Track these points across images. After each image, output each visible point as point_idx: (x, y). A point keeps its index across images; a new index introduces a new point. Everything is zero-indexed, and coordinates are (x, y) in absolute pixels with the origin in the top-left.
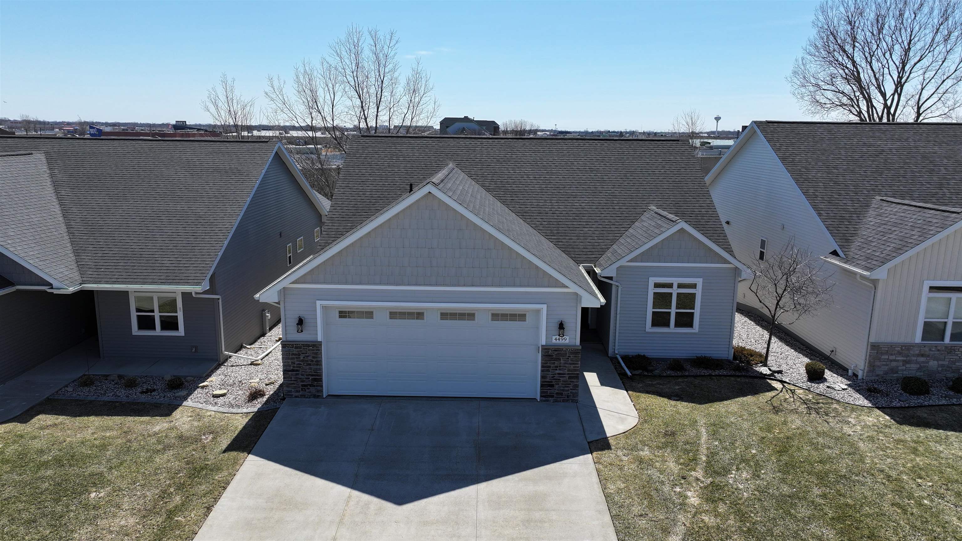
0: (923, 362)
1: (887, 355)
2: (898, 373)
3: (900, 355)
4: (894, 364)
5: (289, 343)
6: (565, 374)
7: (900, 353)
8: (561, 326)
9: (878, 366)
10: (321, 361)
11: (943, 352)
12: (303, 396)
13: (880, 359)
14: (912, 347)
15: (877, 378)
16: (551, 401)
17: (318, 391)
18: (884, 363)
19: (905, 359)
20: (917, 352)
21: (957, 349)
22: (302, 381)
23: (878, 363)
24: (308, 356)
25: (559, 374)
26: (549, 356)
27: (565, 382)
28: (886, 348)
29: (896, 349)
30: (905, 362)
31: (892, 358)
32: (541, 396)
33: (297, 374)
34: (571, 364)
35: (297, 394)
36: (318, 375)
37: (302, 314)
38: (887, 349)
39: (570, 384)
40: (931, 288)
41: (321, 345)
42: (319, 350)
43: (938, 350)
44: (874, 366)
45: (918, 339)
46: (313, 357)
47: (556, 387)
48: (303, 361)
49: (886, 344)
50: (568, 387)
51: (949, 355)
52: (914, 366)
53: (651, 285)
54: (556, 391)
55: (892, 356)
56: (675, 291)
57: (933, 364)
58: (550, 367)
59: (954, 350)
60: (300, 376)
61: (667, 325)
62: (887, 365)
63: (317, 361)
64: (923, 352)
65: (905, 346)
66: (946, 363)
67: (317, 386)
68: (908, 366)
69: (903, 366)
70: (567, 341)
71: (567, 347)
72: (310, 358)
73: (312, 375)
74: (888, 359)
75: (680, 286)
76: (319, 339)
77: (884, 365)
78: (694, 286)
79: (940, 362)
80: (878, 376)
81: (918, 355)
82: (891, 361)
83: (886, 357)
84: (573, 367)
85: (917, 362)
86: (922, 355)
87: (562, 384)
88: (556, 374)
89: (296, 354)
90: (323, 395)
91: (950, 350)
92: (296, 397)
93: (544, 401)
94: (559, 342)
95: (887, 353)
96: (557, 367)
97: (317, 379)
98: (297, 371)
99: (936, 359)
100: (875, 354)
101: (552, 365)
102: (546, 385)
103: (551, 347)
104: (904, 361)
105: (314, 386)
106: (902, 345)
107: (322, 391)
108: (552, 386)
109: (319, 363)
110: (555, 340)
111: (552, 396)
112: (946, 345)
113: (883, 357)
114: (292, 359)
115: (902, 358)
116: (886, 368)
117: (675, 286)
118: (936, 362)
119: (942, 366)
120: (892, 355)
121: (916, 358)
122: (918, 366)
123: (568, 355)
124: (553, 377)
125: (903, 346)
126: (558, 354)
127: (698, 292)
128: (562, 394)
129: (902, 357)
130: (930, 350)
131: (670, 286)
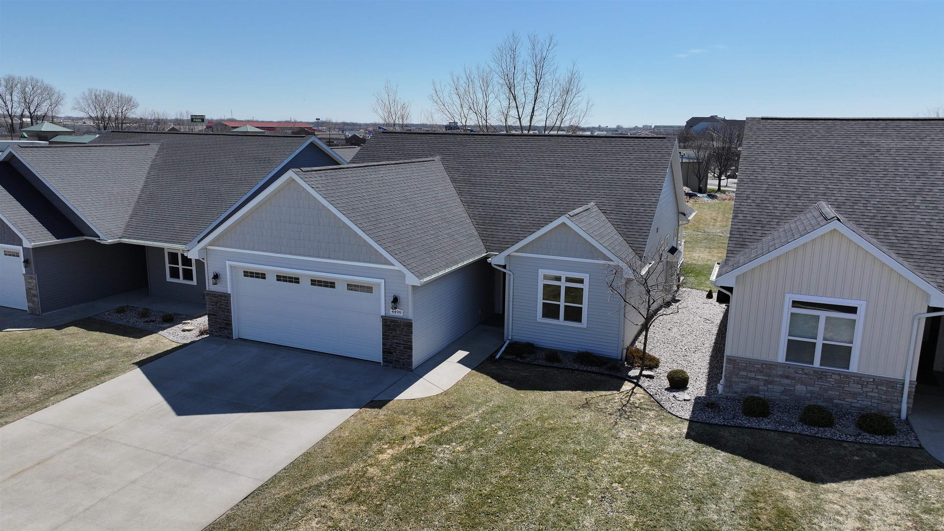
0: (788, 385)
1: (746, 371)
2: (759, 393)
3: (760, 373)
4: (753, 382)
5: (211, 293)
6: (401, 344)
7: (760, 372)
8: (395, 300)
9: (736, 382)
10: (231, 309)
11: (812, 377)
12: (220, 336)
13: (737, 375)
14: (774, 367)
15: (734, 395)
16: (391, 367)
17: (229, 333)
18: (742, 380)
19: (767, 378)
20: (780, 373)
21: (828, 375)
22: (220, 324)
23: (735, 379)
24: (222, 305)
25: (396, 343)
26: (388, 326)
27: (401, 351)
28: (744, 363)
29: (757, 366)
30: (767, 382)
31: (752, 375)
32: (383, 361)
33: (216, 318)
34: (405, 335)
35: (216, 334)
36: (229, 321)
37: (218, 271)
38: (745, 365)
39: (405, 354)
40: (794, 302)
41: (230, 297)
42: (229, 300)
43: (806, 374)
44: (730, 382)
45: (781, 357)
46: (226, 306)
47: (394, 354)
48: (219, 308)
49: (744, 360)
50: (403, 356)
51: (820, 380)
52: (778, 389)
53: (541, 277)
54: (395, 359)
55: (751, 374)
56: (563, 284)
57: (800, 389)
58: (389, 336)
59: (826, 376)
60: (218, 320)
61: (557, 317)
62: (746, 382)
63: (228, 309)
64: (787, 374)
65: (767, 364)
66: (816, 389)
67: (229, 329)
68: (770, 386)
69: (764, 385)
70: (402, 314)
71: (402, 320)
72: (223, 306)
73: (225, 320)
74: (747, 376)
75: (568, 280)
76: (229, 293)
77: (742, 382)
78: (581, 281)
79: (810, 388)
80: (735, 393)
81: (782, 376)
82: (751, 378)
83: (744, 373)
84: (407, 338)
85: (781, 385)
86: (787, 377)
87: (399, 353)
88: (393, 343)
89: (214, 302)
90: (233, 337)
91: (820, 375)
92: (216, 336)
93: (386, 366)
94: (395, 314)
95: (745, 369)
96: (394, 336)
97: (229, 324)
98: (216, 315)
99: (803, 383)
100: (732, 369)
101: (391, 335)
102: (386, 351)
103: (389, 318)
104: (765, 380)
105: (227, 329)
106: (762, 362)
107: (232, 334)
108: (391, 353)
109: (229, 311)
110: (391, 313)
111: (392, 363)
112: (814, 369)
113: (741, 373)
114: (212, 305)
115: (764, 378)
116: (744, 386)
117: (563, 279)
118: (804, 388)
119: (811, 392)
120: (751, 372)
121: (779, 380)
122: (783, 388)
123: (402, 327)
124: (391, 345)
125: (764, 364)
126: (395, 325)
127: (585, 287)
128: (399, 362)
129: (763, 376)
130: (796, 372)
131: (558, 279)
